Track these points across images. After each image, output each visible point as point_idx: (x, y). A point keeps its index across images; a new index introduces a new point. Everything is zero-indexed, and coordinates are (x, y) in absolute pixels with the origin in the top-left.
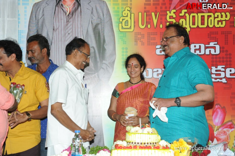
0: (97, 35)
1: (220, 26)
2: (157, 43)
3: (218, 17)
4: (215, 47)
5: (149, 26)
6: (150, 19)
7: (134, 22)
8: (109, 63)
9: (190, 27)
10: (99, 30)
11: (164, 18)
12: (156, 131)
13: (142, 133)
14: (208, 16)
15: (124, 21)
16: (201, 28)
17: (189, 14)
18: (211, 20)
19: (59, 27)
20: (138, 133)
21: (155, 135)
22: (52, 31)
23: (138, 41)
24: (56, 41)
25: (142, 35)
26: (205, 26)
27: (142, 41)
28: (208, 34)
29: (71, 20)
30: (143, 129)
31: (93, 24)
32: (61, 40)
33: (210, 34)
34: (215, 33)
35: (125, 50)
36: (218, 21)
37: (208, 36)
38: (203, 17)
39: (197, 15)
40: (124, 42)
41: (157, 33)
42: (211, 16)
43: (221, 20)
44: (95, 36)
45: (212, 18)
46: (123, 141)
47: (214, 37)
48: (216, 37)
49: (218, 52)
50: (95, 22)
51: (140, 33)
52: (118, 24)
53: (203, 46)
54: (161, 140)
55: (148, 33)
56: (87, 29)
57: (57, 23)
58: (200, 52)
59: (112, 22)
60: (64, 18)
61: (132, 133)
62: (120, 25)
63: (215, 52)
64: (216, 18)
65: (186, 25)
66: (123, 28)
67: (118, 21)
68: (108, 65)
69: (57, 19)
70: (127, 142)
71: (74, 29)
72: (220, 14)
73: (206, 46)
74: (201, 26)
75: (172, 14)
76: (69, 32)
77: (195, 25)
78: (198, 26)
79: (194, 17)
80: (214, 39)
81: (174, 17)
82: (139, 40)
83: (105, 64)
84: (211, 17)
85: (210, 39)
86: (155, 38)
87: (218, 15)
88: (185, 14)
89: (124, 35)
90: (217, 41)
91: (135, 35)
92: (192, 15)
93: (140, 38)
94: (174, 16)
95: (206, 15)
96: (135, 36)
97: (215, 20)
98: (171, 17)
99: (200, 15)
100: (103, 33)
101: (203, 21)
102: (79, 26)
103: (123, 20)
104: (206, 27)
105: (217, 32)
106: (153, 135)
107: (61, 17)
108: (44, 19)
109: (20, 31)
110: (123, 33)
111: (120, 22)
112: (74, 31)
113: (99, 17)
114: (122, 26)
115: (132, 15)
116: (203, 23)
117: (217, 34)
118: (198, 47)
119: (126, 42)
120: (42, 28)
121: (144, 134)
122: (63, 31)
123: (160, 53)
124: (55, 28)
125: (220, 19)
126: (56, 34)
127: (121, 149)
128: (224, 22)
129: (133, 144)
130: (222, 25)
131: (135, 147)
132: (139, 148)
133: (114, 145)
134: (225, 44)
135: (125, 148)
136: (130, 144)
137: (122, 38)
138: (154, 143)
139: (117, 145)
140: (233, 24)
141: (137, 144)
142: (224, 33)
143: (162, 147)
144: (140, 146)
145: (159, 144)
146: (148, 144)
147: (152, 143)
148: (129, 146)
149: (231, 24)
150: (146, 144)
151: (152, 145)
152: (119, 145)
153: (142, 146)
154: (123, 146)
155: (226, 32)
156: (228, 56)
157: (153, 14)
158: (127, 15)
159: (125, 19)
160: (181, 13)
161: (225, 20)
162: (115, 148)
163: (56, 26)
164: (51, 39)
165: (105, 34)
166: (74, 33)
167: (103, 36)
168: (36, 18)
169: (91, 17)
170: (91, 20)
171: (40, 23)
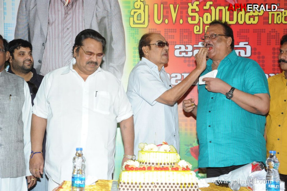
0: (103, 31)
1: (252, 23)
2: (176, 42)
4: (246, 48)
5: (167, 21)
6: (167, 12)
7: (149, 16)
8: (118, 66)
10: (106, 25)
11: (184, 11)
12: (174, 150)
13: (158, 151)
17: (216, 8)
18: (241, 15)
19: (55, 20)
20: (153, 151)
21: (174, 154)
22: (47, 25)
24: (52, 38)
25: (158, 31)
28: (238, 32)
29: (71, 12)
30: (159, 147)
31: (98, 18)
32: (58, 36)
33: (240, 32)
34: (245, 31)
35: (137, 50)
36: (249, 16)
37: (238, 34)
38: (231, 11)
39: (225, 8)
40: (135, 40)
41: (176, 30)
43: (253, 15)
45: (243, 13)
46: (134, 161)
47: (244, 36)
48: (246, 36)
49: (249, 54)
50: (100, 15)
52: (129, 18)
54: (181, 159)
55: (165, 29)
56: (90, 24)
59: (121, 15)
60: (62, 10)
61: (145, 151)
62: (132, 19)
63: (246, 54)
66: (134, 23)
67: (129, 14)
68: (117, 68)
69: (53, 10)
70: (139, 162)
71: (74, 23)
74: (229, 22)
75: (195, 7)
76: (68, 27)
79: (221, 11)
80: (244, 38)
81: (196, 10)
83: (112, 67)
85: (240, 38)
86: (173, 36)
88: (210, 7)
89: (136, 32)
90: (249, 40)
91: (149, 31)
92: (219, 8)
97: (246, 15)
98: (193, 11)
100: (110, 28)
101: (231, 16)
102: (81, 20)
103: (135, 13)
104: (234, 23)
105: (249, 30)
106: (171, 154)
107: (58, 8)
108: (36, 10)
109: (7, 24)
110: (135, 29)
111: (131, 16)
112: (74, 25)
113: (105, 9)
114: (134, 21)
115: (147, 7)
116: (231, 19)
117: (249, 32)
119: (138, 40)
120: (35, 21)
121: (161, 152)
122: (60, 26)
123: (180, 54)
124: (51, 21)
125: (251, 13)
126: (52, 29)
127: (133, 170)
128: (257, 18)
129: (147, 165)
130: (254, 21)
131: (149, 168)
132: (155, 169)
133: (124, 165)
134: (258, 45)
135: (137, 170)
136: (143, 165)
137: (134, 36)
138: (173, 164)
139: (128, 165)
140: (267, 21)
141: (151, 164)
142: (257, 31)
143: (181, 168)
144: (155, 167)
145: (178, 165)
146: (164, 164)
147: (170, 164)
148: (142, 167)
149: (264, 21)
150: (163, 165)
151: (170, 165)
152: (129, 165)
153: (158, 166)
154: (135, 167)
155: (258, 30)
156: (261, 59)
157: (172, 6)
158: (140, 7)
159: (137, 12)
160: (206, 6)
161: (258, 16)
162: (124, 169)
163: (52, 19)
164: (45, 35)
165: (113, 31)
166: (74, 28)
167: (110, 33)
168: (27, 8)
169: (96, 9)
170: (95, 12)
171: (32, 15)
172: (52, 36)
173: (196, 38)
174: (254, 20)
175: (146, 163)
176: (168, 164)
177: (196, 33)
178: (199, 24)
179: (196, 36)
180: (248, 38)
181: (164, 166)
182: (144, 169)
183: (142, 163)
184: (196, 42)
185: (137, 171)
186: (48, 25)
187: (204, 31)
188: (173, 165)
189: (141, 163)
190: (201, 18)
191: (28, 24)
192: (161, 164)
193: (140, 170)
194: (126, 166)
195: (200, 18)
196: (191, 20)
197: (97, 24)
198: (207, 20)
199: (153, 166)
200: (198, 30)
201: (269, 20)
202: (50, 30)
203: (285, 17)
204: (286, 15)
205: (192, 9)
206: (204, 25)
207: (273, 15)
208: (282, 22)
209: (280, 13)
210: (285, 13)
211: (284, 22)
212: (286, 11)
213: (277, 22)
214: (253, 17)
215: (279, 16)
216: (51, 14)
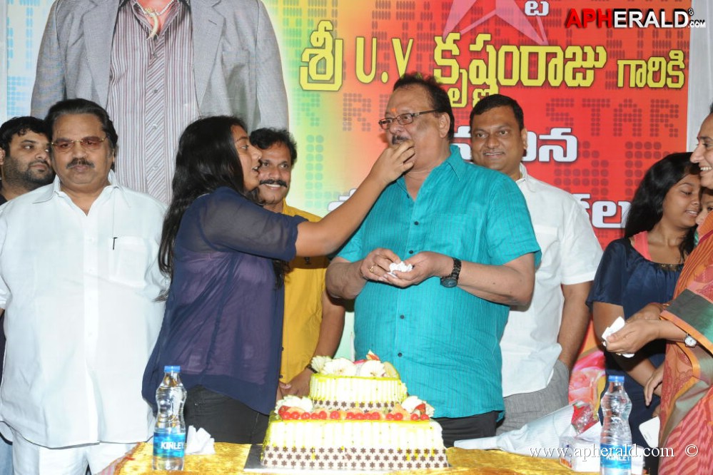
0: (237, 98)
1: (579, 85)
3: (573, 59)
4: (565, 141)
5: (385, 77)
6: (387, 57)
7: (344, 65)
9: (498, 83)
10: (244, 83)
11: (426, 55)
13: (356, 374)
14: (548, 54)
16: (528, 87)
17: (497, 48)
18: (556, 65)
19: (126, 71)
20: (345, 373)
21: (393, 381)
22: (108, 83)
23: (352, 117)
24: (119, 111)
25: (364, 100)
26: (539, 82)
27: (364, 120)
28: (548, 105)
29: (163, 51)
30: (359, 365)
31: (225, 67)
32: (133, 108)
33: (553, 105)
34: (565, 103)
35: (315, 144)
36: (574, 69)
37: (548, 110)
38: (533, 57)
39: (519, 49)
40: (312, 119)
42: (554, 55)
43: (582, 67)
44: (230, 100)
45: (558, 61)
47: (562, 115)
48: (567, 115)
49: (572, 156)
50: (232, 61)
51: (360, 95)
52: (298, 69)
53: (532, 138)
54: (408, 395)
55: (381, 96)
56: (207, 81)
57: (123, 61)
59: (279, 61)
60: (142, 48)
61: (327, 375)
62: (304, 70)
63: (565, 155)
64: (570, 60)
65: (487, 77)
66: (310, 81)
67: (298, 59)
69: (122, 48)
70: (312, 400)
71: (170, 78)
72: (581, 51)
73: (542, 137)
74: (527, 82)
75: (450, 45)
76: (157, 87)
77: (511, 78)
78: (520, 82)
79: (509, 55)
80: (562, 119)
81: (453, 53)
82: (354, 115)
84: (556, 57)
85: (552, 119)
87: (574, 54)
88: (484, 47)
89: (313, 100)
90: (572, 124)
91: (345, 100)
92: (505, 49)
93: (359, 110)
94: (456, 51)
95: (542, 51)
96: (345, 105)
97: (566, 66)
98: (446, 54)
99: (526, 50)
100: (254, 92)
101: (533, 69)
102: (186, 70)
103: (311, 56)
104: (540, 85)
105: (572, 100)
106: (385, 382)
107: (133, 44)
108: (83, 47)
109: (14, 78)
110: (311, 93)
111: (302, 64)
112: (170, 83)
113: (243, 47)
114: (309, 75)
115: (339, 44)
116: (533, 74)
117: (572, 105)
119: (318, 119)
120: (78, 73)
121: (362, 378)
122: (138, 83)
124: (117, 73)
125: (578, 63)
126: (118, 90)
127: (297, 418)
128: (590, 74)
129: (329, 406)
130: (584, 81)
131: (335, 415)
132: (347, 418)
133: (276, 408)
134: (593, 134)
135: (306, 418)
136: (321, 406)
137: (308, 110)
138: (389, 405)
139: (286, 408)
140: (615, 80)
141: (339, 406)
142: (591, 103)
143: (409, 416)
144: (349, 411)
145: (401, 407)
146: (370, 405)
147: (383, 405)
148: (318, 412)
149: (608, 80)
150: (366, 407)
151: (382, 408)
152: (288, 408)
153: (355, 411)
154: (301, 412)
155: (594, 100)
156: (600, 168)
157: (397, 43)
158: (324, 43)
159: (316, 55)
160: (475, 43)
161: (594, 68)
162: (277, 417)
163: (119, 68)
165: (260, 97)
166: (170, 89)
167: (254, 102)
168: (62, 43)
169: (220, 47)
170: (219, 55)
171: (72, 58)
174: (584, 78)
175: (328, 403)
176: (379, 405)
178: (458, 84)
180: (572, 119)
181: (369, 409)
182: (322, 416)
183: (318, 402)
185: (306, 421)
186: (110, 83)
187: (470, 100)
188: (390, 407)
189: (316, 402)
190: (463, 71)
191: (64, 80)
192: (362, 405)
193: (312, 418)
194: (281, 408)
195: (461, 71)
196: (442, 76)
197: (224, 81)
198: (477, 77)
199: (343, 409)
200: (456, 98)
201: (617, 78)
202: (115, 94)
203: (654, 72)
204: (656, 68)
205: (443, 51)
206: (471, 87)
207: (627, 67)
208: (646, 84)
209: (642, 62)
210: (654, 63)
211: (651, 84)
212: (657, 60)
213: (636, 84)
214: (583, 70)
215: (640, 70)
216: (118, 56)
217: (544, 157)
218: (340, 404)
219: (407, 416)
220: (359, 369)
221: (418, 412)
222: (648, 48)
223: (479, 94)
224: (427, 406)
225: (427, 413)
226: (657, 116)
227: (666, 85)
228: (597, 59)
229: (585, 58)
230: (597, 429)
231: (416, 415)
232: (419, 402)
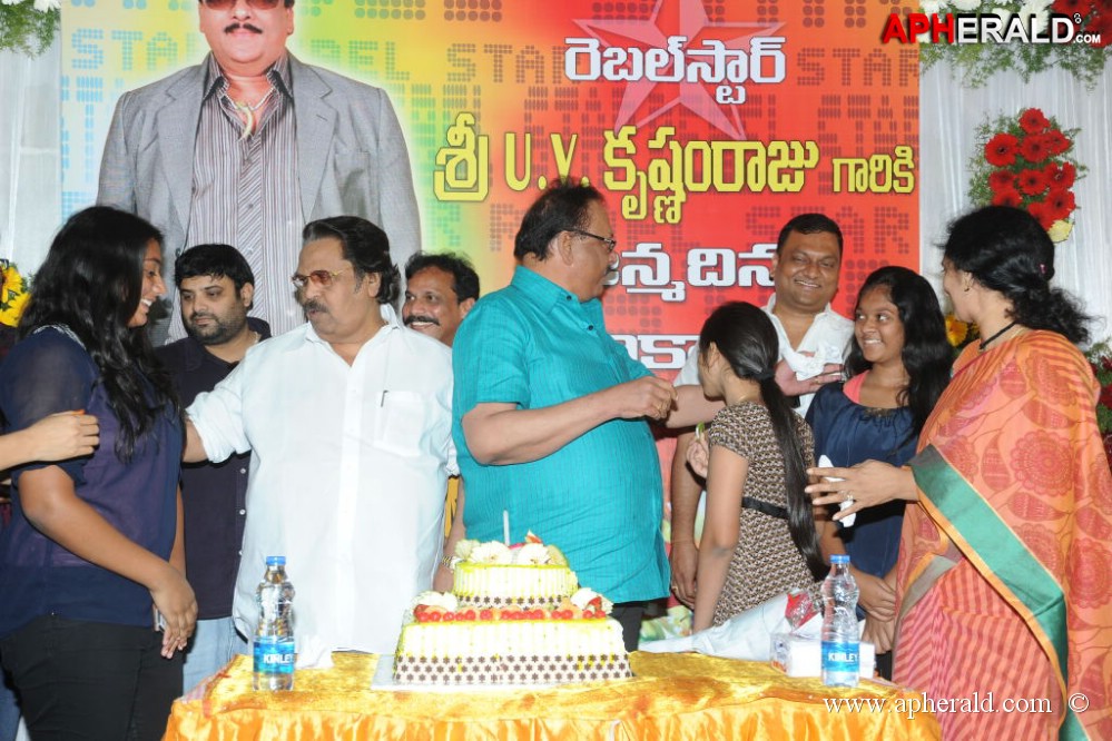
1: (786, 190)
3: (778, 157)
5: (542, 183)
6: (544, 157)
7: (490, 168)
9: (685, 188)
10: (363, 193)
11: (593, 154)
12: (560, 558)
13: (512, 562)
14: (746, 151)
15: (453, 163)
16: (722, 193)
17: (683, 142)
18: (757, 166)
19: (213, 182)
20: (497, 562)
21: (559, 570)
22: (189, 197)
23: (502, 234)
24: (205, 231)
26: (736, 187)
28: (748, 215)
29: (259, 155)
30: (516, 550)
31: (339, 173)
33: (754, 215)
34: (769, 212)
36: (779, 169)
37: (748, 221)
38: (728, 155)
39: (710, 146)
40: (451, 238)
42: (754, 153)
43: (789, 167)
45: (760, 160)
46: (443, 594)
47: (766, 227)
48: (772, 227)
50: (347, 166)
51: (511, 206)
52: (432, 173)
53: (729, 257)
54: (579, 586)
56: (316, 191)
57: (208, 169)
58: (720, 277)
59: (408, 165)
60: (232, 150)
61: (476, 564)
64: (774, 158)
65: (671, 181)
66: (448, 189)
67: (432, 161)
69: (207, 152)
70: (457, 596)
71: (269, 189)
72: (787, 148)
73: (742, 255)
74: (721, 187)
75: (624, 142)
76: (252, 200)
77: (701, 181)
78: (712, 186)
79: (697, 153)
80: (766, 233)
81: (628, 152)
82: (505, 231)
84: (756, 155)
85: (754, 233)
87: (779, 151)
88: (667, 144)
89: (451, 213)
91: (493, 212)
92: (692, 145)
93: (511, 225)
94: (631, 149)
95: (739, 148)
96: (492, 218)
97: (769, 167)
98: (619, 153)
99: (719, 146)
100: (376, 204)
101: (728, 170)
102: (289, 179)
103: (448, 158)
104: (738, 190)
105: (778, 209)
106: (549, 571)
108: (157, 153)
109: (70, 194)
110: (449, 204)
111: (437, 168)
112: (269, 196)
113: (361, 147)
114: (446, 182)
115: (483, 141)
116: (728, 177)
117: (778, 215)
118: (712, 260)
119: (458, 238)
120: (152, 185)
121: (520, 566)
122: (228, 196)
124: (201, 184)
125: (784, 162)
126: (203, 206)
127: (438, 620)
128: (799, 176)
129: (479, 604)
130: (792, 185)
131: (487, 615)
132: (502, 618)
135: (451, 620)
136: (468, 604)
137: (446, 225)
138: (555, 600)
139: (423, 607)
140: (830, 183)
141: (492, 602)
143: (581, 614)
144: (503, 610)
145: (570, 603)
146: (531, 601)
147: (547, 600)
148: (465, 611)
149: (822, 183)
150: (526, 604)
151: (547, 605)
152: (427, 607)
153: (510, 608)
154: (443, 612)
157: (556, 140)
158: (465, 141)
159: (454, 156)
160: (655, 139)
161: (804, 168)
162: (413, 618)
163: (204, 177)
164: (184, 225)
165: (384, 209)
166: (269, 203)
168: (130, 148)
169: (332, 148)
170: (331, 158)
171: (143, 166)
172: (204, 227)
173: (629, 232)
174: (792, 181)
175: (477, 600)
176: (542, 601)
177: (627, 216)
178: (635, 191)
179: (629, 226)
181: (529, 606)
182: (470, 616)
183: (464, 598)
184: (629, 244)
185: (448, 624)
186: (192, 197)
187: (650, 212)
188: (556, 603)
189: (461, 598)
190: (642, 174)
191: (134, 193)
192: (520, 601)
193: (458, 620)
194: (417, 607)
195: (639, 173)
196: (615, 180)
197: (337, 191)
198: (659, 181)
199: (497, 607)
200: (634, 207)
201: (833, 181)
202: (199, 210)
203: (878, 174)
204: (880, 168)
205: (615, 149)
206: (652, 193)
207: (844, 167)
208: (869, 188)
209: (863, 161)
210: (877, 162)
211: (875, 188)
212: (881, 158)
213: (856, 189)
214: (791, 171)
215: (860, 171)
216: (202, 163)
217: (745, 281)
218: (492, 601)
219: (578, 614)
220: (516, 555)
221: (592, 608)
222: (869, 143)
223: (662, 202)
224: (604, 599)
225: (604, 609)
226: (883, 227)
227: (892, 189)
228: (807, 156)
229: (792, 155)
230: (817, 622)
231: (589, 612)
232: (594, 595)
